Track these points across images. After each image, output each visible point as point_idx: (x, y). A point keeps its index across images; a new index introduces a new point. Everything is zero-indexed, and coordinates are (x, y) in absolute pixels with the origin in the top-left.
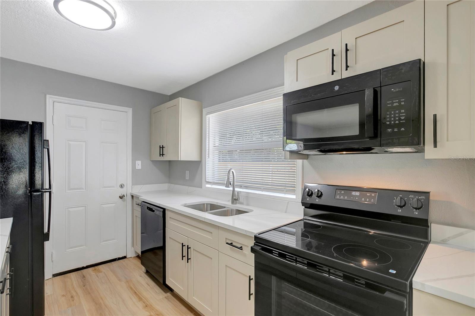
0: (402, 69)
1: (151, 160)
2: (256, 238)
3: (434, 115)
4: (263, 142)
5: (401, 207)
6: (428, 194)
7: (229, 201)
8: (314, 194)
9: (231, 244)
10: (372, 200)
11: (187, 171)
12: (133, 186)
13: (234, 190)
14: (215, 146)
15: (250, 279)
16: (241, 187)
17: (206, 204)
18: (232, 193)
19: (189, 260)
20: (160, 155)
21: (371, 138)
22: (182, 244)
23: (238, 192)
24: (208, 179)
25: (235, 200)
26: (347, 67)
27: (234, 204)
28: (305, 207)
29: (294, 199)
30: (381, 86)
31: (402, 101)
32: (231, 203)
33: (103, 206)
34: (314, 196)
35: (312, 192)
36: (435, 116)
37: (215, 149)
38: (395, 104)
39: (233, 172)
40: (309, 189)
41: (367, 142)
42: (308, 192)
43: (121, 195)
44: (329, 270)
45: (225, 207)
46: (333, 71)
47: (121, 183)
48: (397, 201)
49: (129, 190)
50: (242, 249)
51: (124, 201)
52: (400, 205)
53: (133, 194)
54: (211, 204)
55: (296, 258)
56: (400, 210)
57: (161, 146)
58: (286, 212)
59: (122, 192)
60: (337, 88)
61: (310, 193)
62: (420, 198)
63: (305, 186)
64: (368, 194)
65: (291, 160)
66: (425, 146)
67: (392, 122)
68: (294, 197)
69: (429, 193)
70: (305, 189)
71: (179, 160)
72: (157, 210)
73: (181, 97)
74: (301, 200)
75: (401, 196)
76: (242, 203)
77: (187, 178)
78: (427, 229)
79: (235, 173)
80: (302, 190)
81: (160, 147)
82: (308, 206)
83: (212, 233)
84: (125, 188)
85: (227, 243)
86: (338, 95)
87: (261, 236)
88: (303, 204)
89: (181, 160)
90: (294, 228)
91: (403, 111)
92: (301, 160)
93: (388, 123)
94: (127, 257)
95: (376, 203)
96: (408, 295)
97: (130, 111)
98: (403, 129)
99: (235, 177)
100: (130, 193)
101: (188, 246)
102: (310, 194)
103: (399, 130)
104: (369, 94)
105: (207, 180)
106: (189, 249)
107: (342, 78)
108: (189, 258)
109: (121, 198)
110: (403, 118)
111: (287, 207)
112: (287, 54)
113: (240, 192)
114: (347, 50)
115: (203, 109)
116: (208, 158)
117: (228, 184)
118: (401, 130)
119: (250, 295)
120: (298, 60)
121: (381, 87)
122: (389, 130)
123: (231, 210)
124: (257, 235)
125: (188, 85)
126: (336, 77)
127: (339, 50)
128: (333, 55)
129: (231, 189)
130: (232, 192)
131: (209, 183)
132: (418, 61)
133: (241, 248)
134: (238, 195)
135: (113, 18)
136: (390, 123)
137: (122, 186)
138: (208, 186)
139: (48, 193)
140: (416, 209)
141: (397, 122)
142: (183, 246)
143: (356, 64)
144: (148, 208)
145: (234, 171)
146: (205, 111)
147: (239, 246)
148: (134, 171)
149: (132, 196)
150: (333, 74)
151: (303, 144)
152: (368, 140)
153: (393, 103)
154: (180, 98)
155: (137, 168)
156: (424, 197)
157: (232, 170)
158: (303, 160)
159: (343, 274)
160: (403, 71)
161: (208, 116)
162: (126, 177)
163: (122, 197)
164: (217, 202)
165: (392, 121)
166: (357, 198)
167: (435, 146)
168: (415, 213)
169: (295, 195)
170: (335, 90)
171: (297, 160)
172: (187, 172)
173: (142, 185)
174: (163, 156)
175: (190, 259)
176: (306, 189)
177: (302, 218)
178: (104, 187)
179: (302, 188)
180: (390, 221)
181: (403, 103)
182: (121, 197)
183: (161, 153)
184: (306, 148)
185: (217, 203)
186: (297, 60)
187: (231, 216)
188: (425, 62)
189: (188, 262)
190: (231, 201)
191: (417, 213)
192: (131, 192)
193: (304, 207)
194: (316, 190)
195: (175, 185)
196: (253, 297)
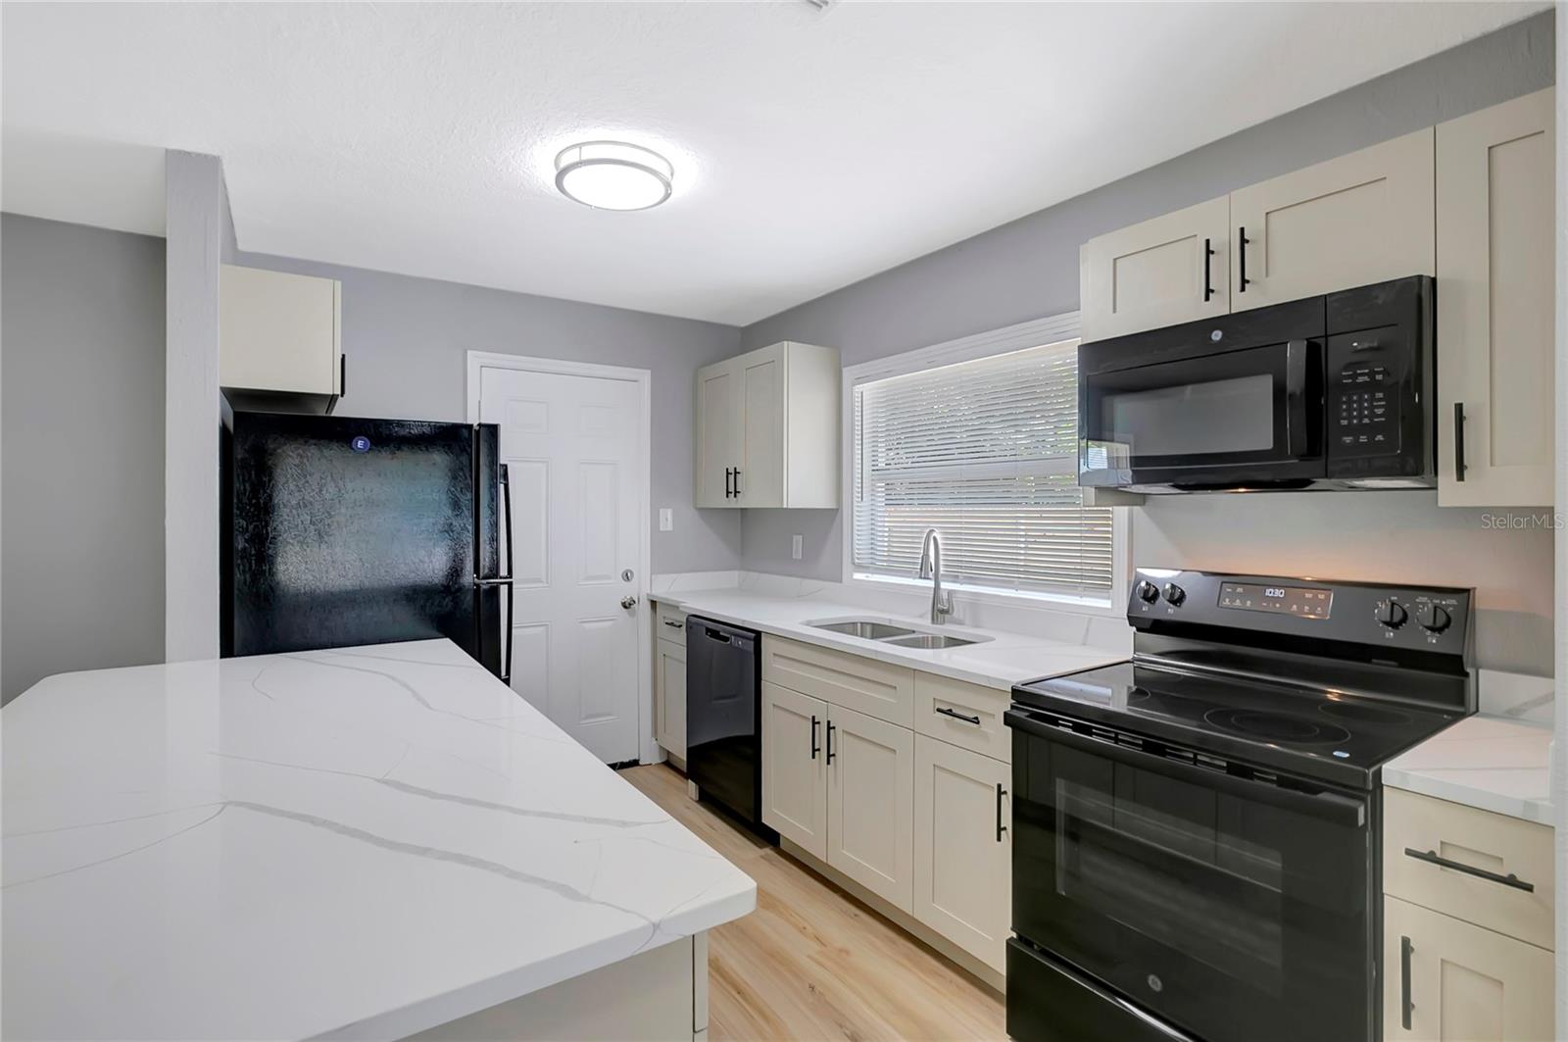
0: (1377, 298)
1: (698, 506)
2: (1016, 693)
3: (1456, 405)
4: (1018, 458)
5: (1393, 625)
6: (1466, 594)
7: (921, 616)
8: (1163, 596)
9: (949, 712)
10: (1319, 609)
11: (795, 537)
12: (653, 576)
13: (937, 588)
14: (875, 468)
15: (1000, 793)
16: (955, 579)
17: (862, 623)
18: (932, 596)
19: (832, 759)
20: (728, 493)
21: (1302, 457)
22: (814, 718)
23: (950, 593)
24: (858, 559)
25: (942, 612)
26: (1244, 282)
27: (937, 624)
28: (1139, 630)
29: (1107, 609)
30: (1328, 333)
31: (1379, 373)
32: (930, 621)
33: (586, 625)
34: (1162, 600)
35: (1157, 590)
36: (1459, 408)
37: (877, 477)
38: (1360, 379)
39: (935, 539)
40: (1147, 584)
41: (1294, 466)
42: (1146, 592)
43: (627, 600)
44: (1195, 755)
45: (914, 632)
46: (1208, 291)
47: (624, 570)
48: (1382, 609)
49: (644, 587)
50: (978, 723)
51: (632, 615)
52: (1388, 619)
53: (654, 596)
54: (873, 624)
55: (1117, 734)
56: (1392, 634)
57: (731, 470)
58: (1084, 644)
59: (628, 591)
60: (1217, 335)
61: (1151, 593)
62: (1444, 603)
63: (1136, 576)
64: (1308, 595)
65: (1099, 508)
66: (1439, 477)
67: (1355, 421)
68: (1107, 604)
69: (1467, 591)
70: (1137, 583)
71: (785, 506)
72: (736, 635)
73: (788, 340)
74: (1126, 612)
75: (1396, 598)
76: (961, 623)
77: (798, 555)
78: (1463, 681)
79: (940, 542)
80: (1129, 587)
81: (728, 473)
82: (1147, 626)
83: (895, 688)
84: (635, 580)
85: (939, 710)
86: (1220, 350)
87: (1028, 688)
88: (1132, 621)
89: (790, 507)
90: (1108, 687)
91: (1381, 395)
92: (1126, 508)
93: (1344, 422)
94: (641, 763)
95: (1328, 617)
96: (1369, 798)
97: (645, 377)
98: (1380, 438)
99: (941, 552)
100: (648, 595)
101: (829, 722)
102: (1151, 595)
103: (1371, 438)
104: (1295, 354)
105: (857, 561)
106: (832, 731)
107: (1233, 312)
108: (831, 753)
109: (625, 607)
110: (1379, 411)
111: (1087, 630)
112: (1087, 242)
113: (954, 591)
114: (1243, 241)
115: (844, 370)
116: (858, 502)
117: (923, 572)
118: (1376, 439)
119: (1000, 829)
120: (1118, 261)
121: (1326, 336)
122: (1348, 440)
123: (933, 638)
124: (1019, 686)
125: (799, 303)
126: (1217, 308)
127: (1224, 239)
128: (1209, 252)
129: (931, 584)
130: (932, 592)
131: (860, 568)
132: (1416, 280)
133: (976, 721)
134: (949, 601)
135: (668, 185)
136: (1349, 423)
137: (627, 577)
138: (858, 576)
139: (506, 586)
140: (1433, 629)
141: (1366, 421)
142: (814, 723)
143: (1267, 275)
144: (708, 630)
145: (938, 537)
146: (848, 373)
147: (971, 715)
148: (656, 536)
149: (653, 604)
150: (1207, 298)
151: (1133, 471)
152: (1297, 461)
153: (1355, 376)
154: (786, 343)
155: (661, 529)
156: (1454, 602)
157: (935, 534)
158: (1131, 507)
159: (1228, 762)
160: (1380, 301)
161: (858, 388)
162: (637, 551)
163: (630, 604)
164: (889, 617)
165: (1355, 417)
166: (1278, 605)
167: (1460, 477)
168: (1429, 639)
169: (1109, 598)
170: (1211, 339)
171: (1116, 508)
172: (798, 540)
173: (675, 576)
174: (735, 496)
175: (834, 755)
176: (1139, 583)
177: (1129, 657)
178: (589, 578)
179: (1129, 582)
180: (1369, 661)
181: (1379, 377)
182: (627, 605)
183: (732, 489)
184: (1139, 478)
185: (890, 620)
186: (1115, 260)
187: (933, 648)
188: (1438, 277)
189: (828, 763)
190: (930, 616)
191: (1434, 641)
192: (649, 592)
193: (1134, 629)
194: (1168, 586)
195: (762, 575)
196: (1007, 837)
